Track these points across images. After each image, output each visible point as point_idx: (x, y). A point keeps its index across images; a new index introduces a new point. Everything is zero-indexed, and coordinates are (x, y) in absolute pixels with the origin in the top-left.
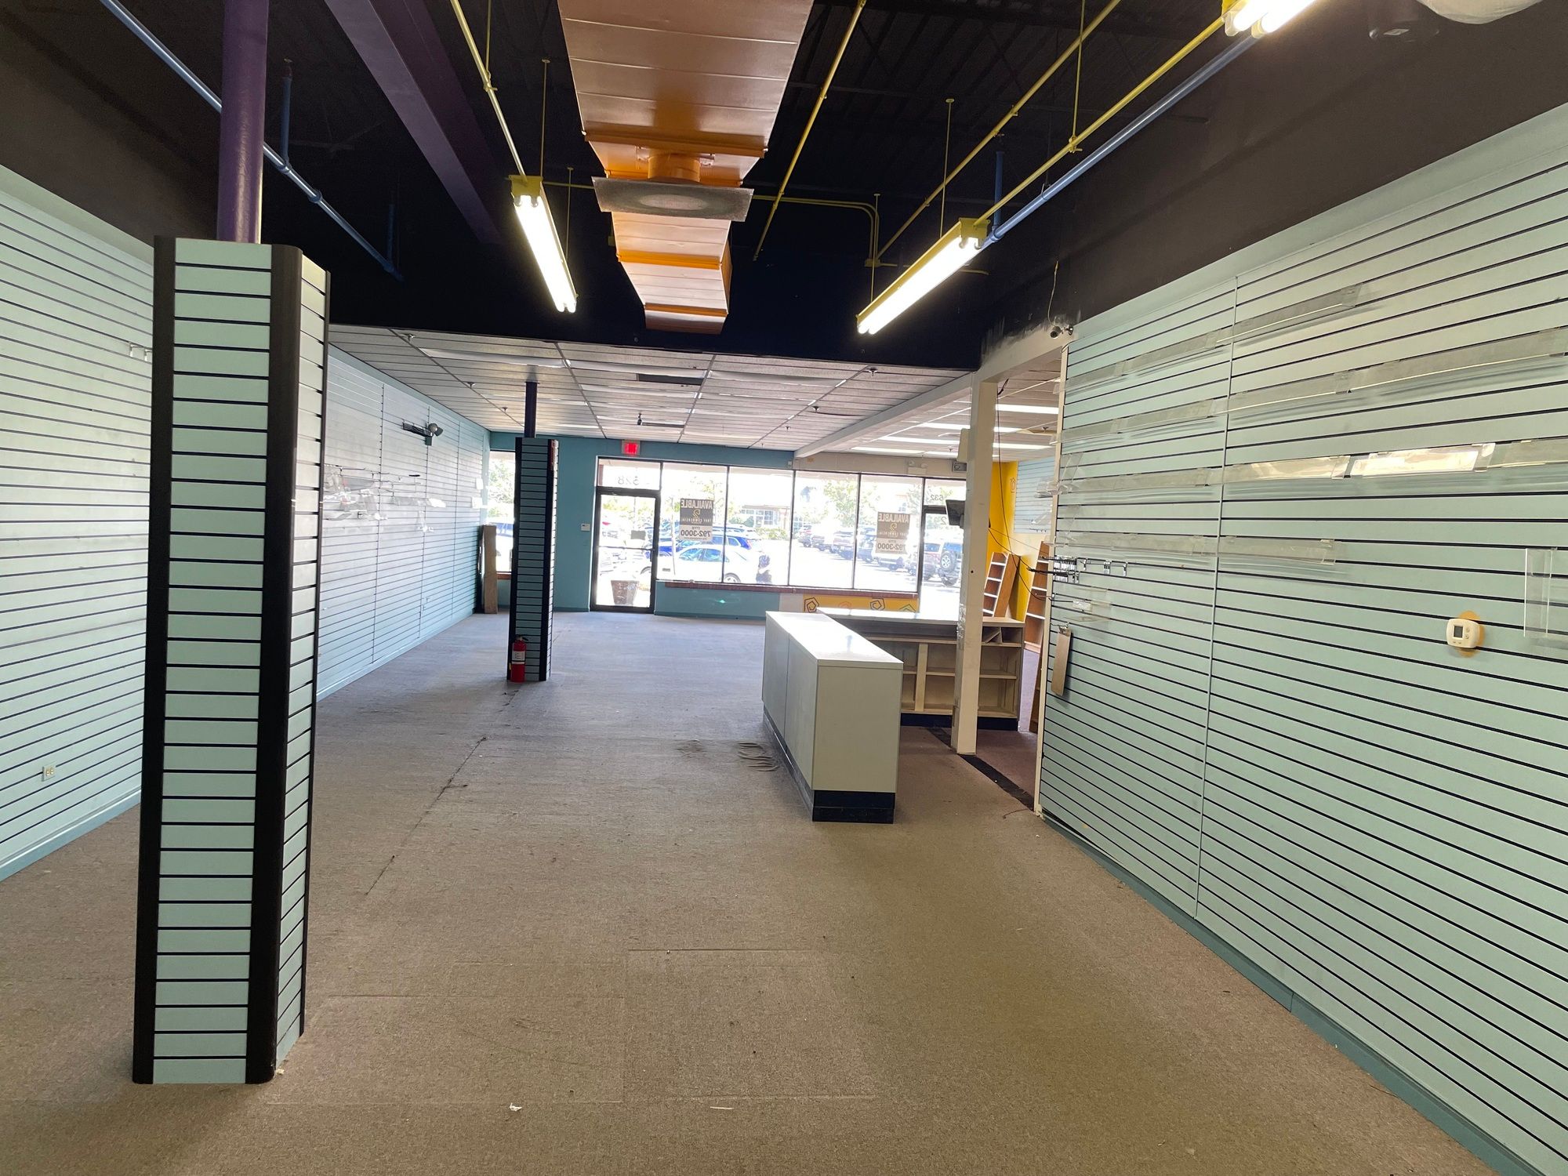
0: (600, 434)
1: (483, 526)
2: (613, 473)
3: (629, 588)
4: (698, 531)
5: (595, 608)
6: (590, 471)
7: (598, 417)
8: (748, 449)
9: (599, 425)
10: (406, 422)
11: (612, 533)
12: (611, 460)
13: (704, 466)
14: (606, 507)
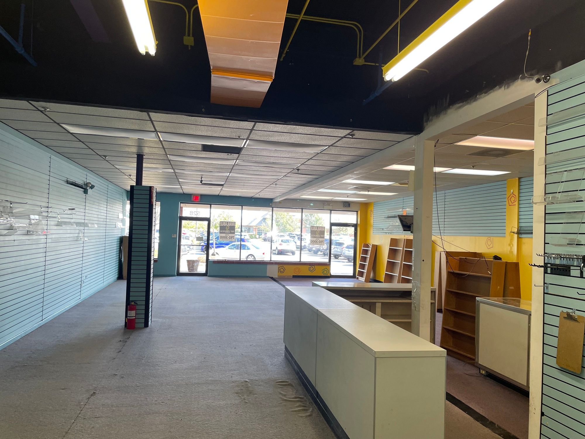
0: (180, 191)
1: (123, 237)
2: (187, 210)
3: (195, 264)
4: (228, 236)
5: (179, 274)
6: (176, 209)
7: (180, 180)
8: (251, 198)
9: (180, 186)
10: (68, 180)
11: (187, 238)
12: (186, 204)
13: (231, 206)
14: (184, 227)
